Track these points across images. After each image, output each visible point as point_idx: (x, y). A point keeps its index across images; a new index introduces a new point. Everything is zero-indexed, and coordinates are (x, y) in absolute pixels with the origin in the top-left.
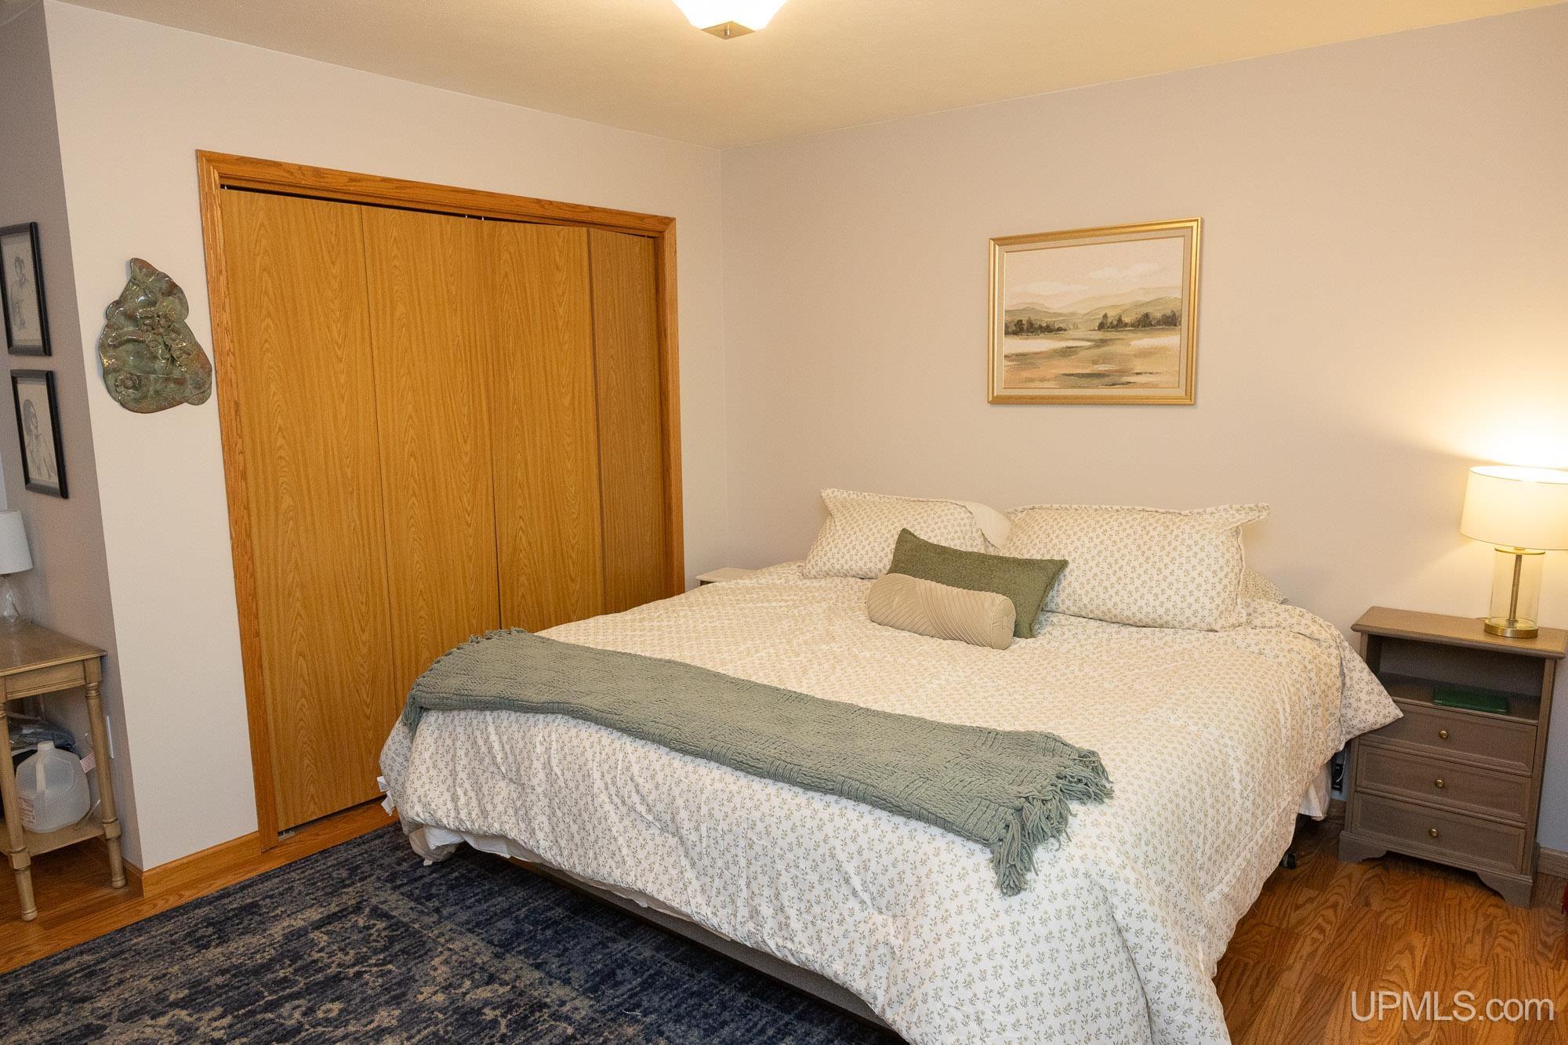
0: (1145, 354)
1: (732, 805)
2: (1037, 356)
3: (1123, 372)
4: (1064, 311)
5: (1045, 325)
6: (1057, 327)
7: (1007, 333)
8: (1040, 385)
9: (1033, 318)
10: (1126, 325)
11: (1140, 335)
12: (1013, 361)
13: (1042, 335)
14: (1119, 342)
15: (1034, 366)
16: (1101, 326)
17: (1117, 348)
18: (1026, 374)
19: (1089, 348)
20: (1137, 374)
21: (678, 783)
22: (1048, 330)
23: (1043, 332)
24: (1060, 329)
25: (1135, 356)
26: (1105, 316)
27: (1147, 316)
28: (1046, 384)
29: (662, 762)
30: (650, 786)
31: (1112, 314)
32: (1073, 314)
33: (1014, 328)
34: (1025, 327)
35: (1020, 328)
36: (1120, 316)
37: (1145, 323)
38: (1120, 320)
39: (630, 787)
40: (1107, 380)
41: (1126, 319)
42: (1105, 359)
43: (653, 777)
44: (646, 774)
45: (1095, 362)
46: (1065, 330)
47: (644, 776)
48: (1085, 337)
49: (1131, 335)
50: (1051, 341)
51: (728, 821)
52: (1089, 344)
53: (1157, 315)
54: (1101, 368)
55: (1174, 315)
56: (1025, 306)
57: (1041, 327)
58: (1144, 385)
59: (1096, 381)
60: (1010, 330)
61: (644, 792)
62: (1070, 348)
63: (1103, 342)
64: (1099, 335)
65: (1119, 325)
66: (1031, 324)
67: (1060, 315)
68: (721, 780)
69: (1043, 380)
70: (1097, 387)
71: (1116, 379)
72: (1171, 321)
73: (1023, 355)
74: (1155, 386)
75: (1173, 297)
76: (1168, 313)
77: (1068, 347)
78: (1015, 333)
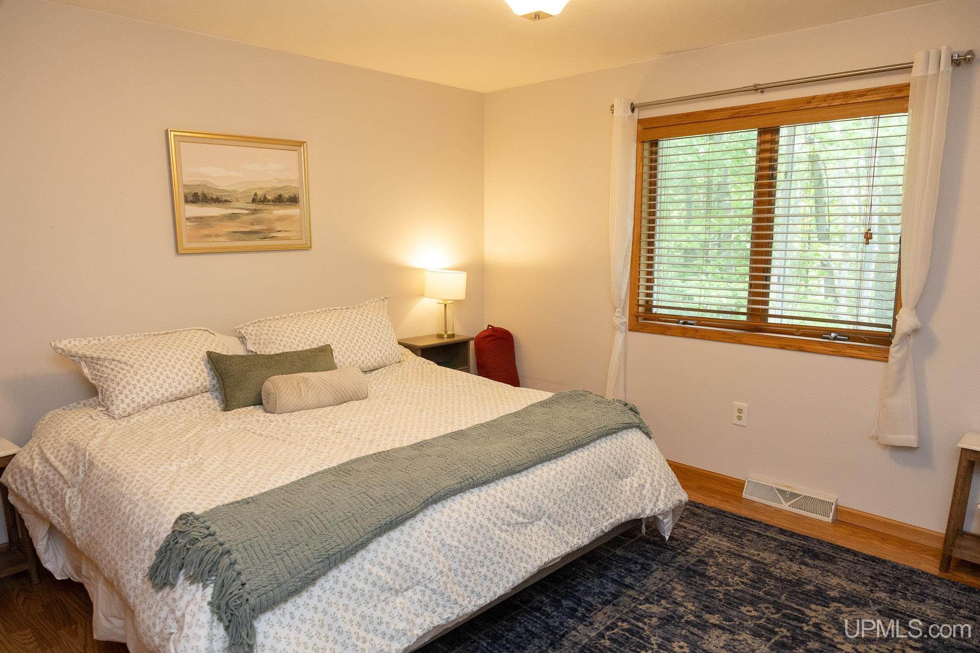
0: (281, 219)
1: (565, 477)
2: (212, 219)
3: (270, 230)
4: (228, 189)
5: (215, 197)
6: (224, 199)
7: (186, 201)
8: (216, 239)
9: (206, 192)
10: (269, 201)
11: (277, 207)
12: (193, 222)
13: (213, 204)
14: (267, 211)
15: (210, 226)
16: (254, 201)
17: (264, 215)
18: (204, 232)
19: (247, 214)
20: (278, 231)
21: (533, 488)
22: (217, 201)
23: (215, 202)
24: (226, 201)
25: (276, 220)
26: (256, 194)
27: (280, 196)
28: (220, 239)
29: (515, 484)
30: (519, 501)
31: (260, 193)
32: (234, 191)
33: (192, 198)
34: (200, 198)
35: (196, 198)
36: (265, 195)
37: (279, 200)
38: (265, 197)
39: (509, 512)
40: (262, 235)
41: (269, 198)
42: (258, 222)
43: (518, 496)
44: (512, 497)
45: (252, 224)
46: (231, 202)
47: (512, 499)
48: (242, 207)
49: (272, 207)
50: (221, 209)
51: (568, 486)
52: (249, 212)
53: (286, 195)
54: (256, 227)
55: (295, 196)
56: (199, 183)
57: (212, 199)
58: (283, 238)
59: (254, 236)
60: (188, 199)
61: (518, 508)
62: (235, 214)
63: (256, 211)
64: (253, 206)
65: (264, 201)
66: (204, 195)
67: (225, 191)
68: (551, 470)
69: (218, 236)
70: (254, 240)
71: (267, 235)
72: (294, 200)
73: (201, 218)
74: (289, 239)
75: (294, 185)
76: (292, 195)
77: (233, 214)
78: (193, 202)
